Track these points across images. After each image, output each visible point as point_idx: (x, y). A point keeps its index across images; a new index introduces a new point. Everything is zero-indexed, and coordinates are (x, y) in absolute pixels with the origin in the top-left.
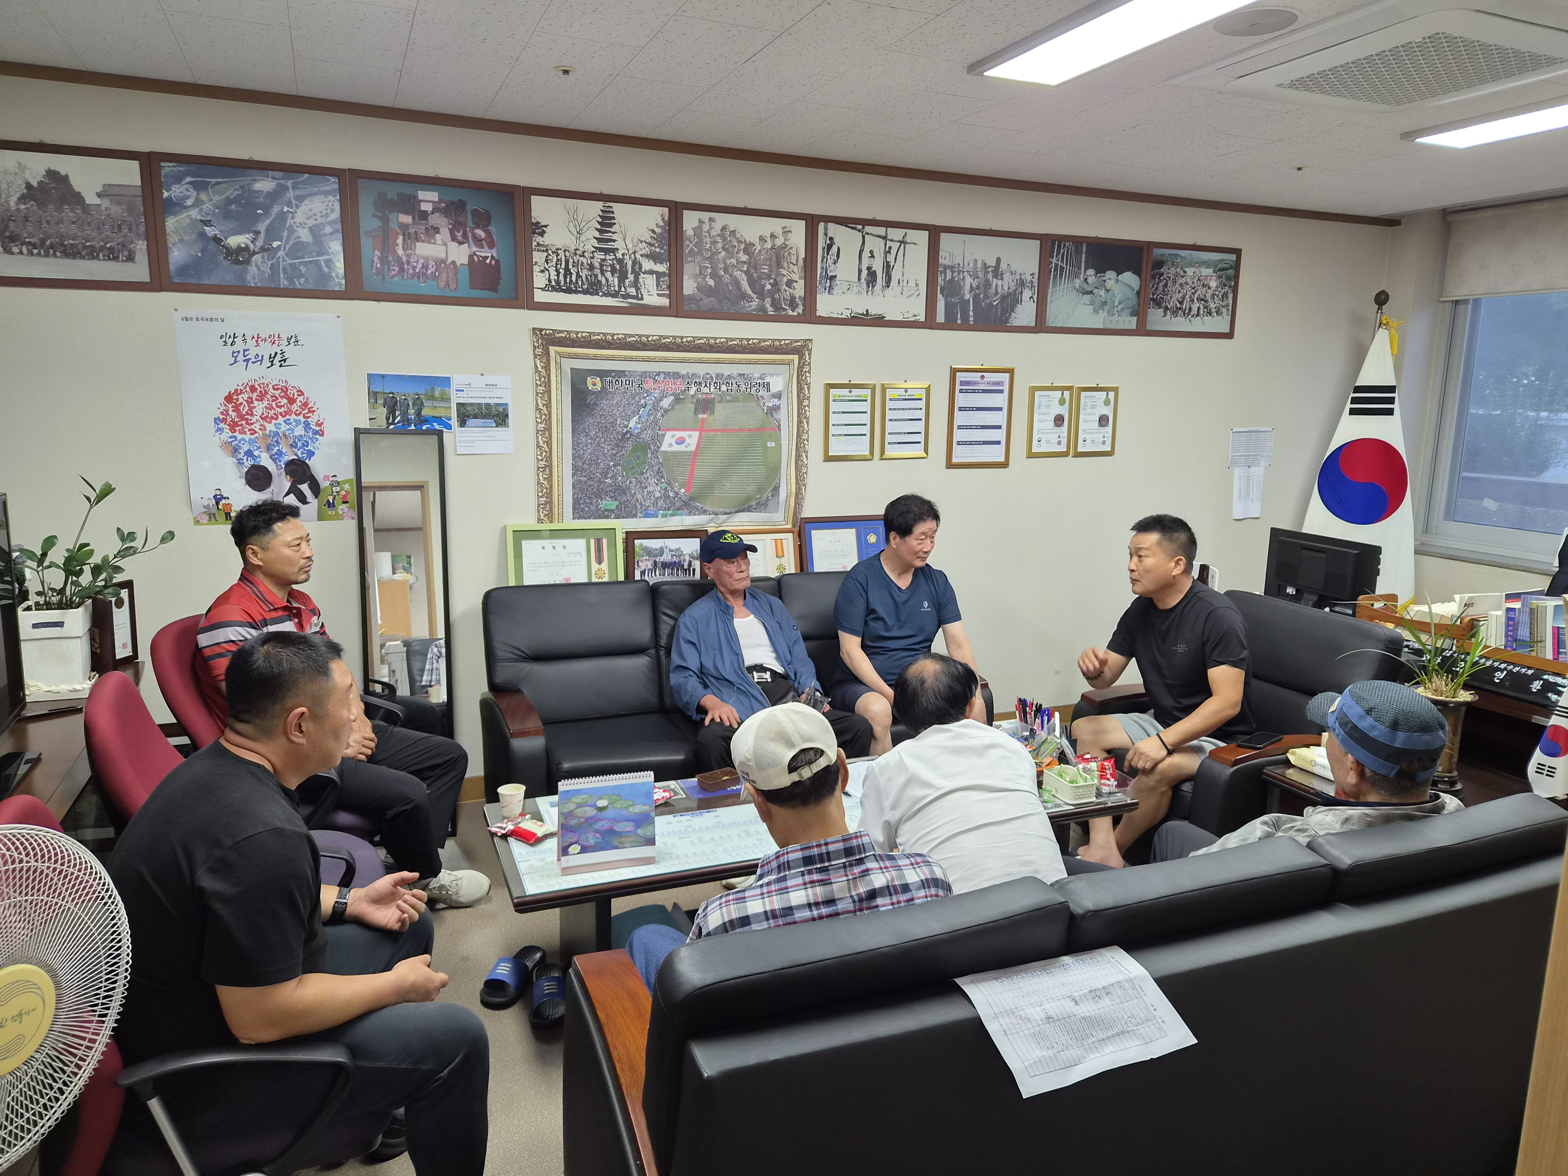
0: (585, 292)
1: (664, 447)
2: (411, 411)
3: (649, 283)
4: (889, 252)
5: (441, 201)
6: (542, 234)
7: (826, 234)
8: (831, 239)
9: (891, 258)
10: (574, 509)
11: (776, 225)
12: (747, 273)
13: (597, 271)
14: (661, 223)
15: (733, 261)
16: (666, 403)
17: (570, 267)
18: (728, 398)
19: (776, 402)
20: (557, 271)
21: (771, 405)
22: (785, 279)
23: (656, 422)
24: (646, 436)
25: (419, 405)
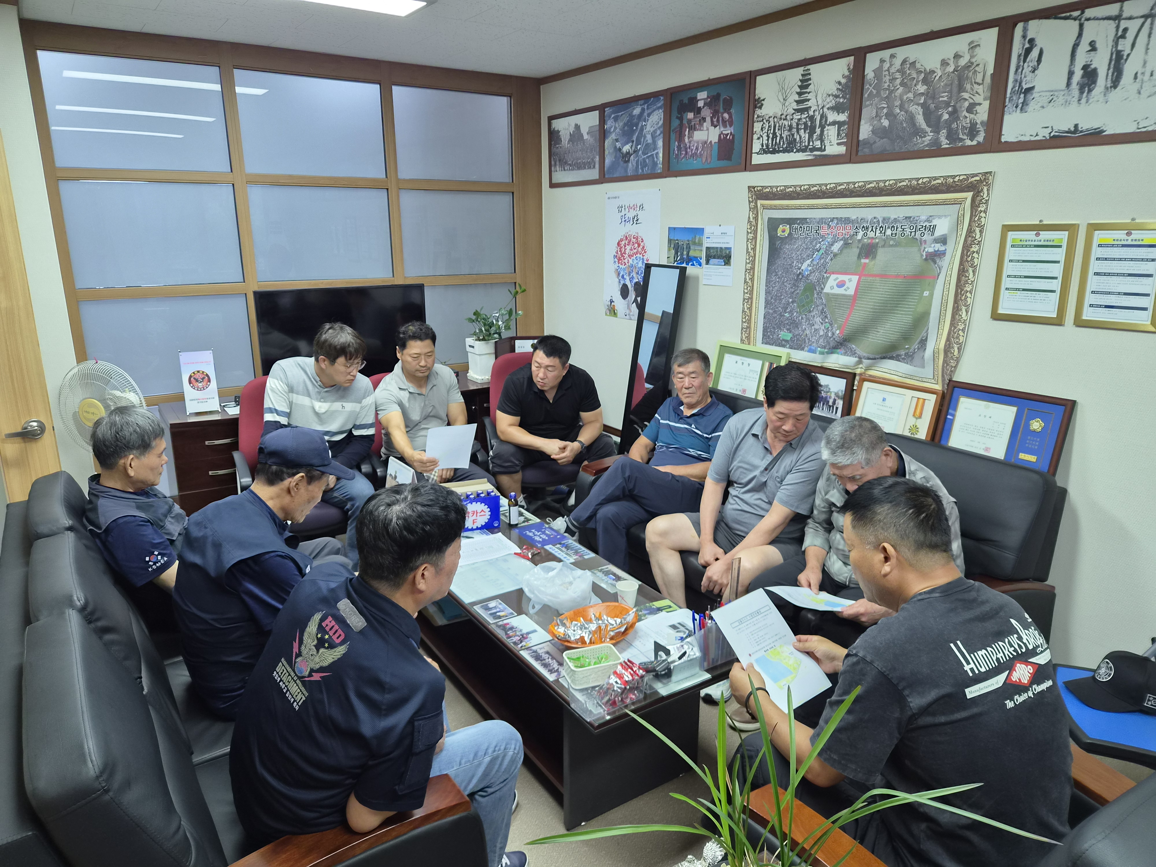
1: (827, 290)
2: (685, 253)
4: (1123, 36)
7: (1024, 37)
8: (1032, 41)
12: (924, 106)
13: (794, 130)
14: (847, 73)
16: (836, 248)
17: (777, 131)
18: (891, 243)
19: (938, 247)
20: (768, 136)
21: (931, 250)
22: (966, 104)
24: (813, 278)
25: (689, 248)
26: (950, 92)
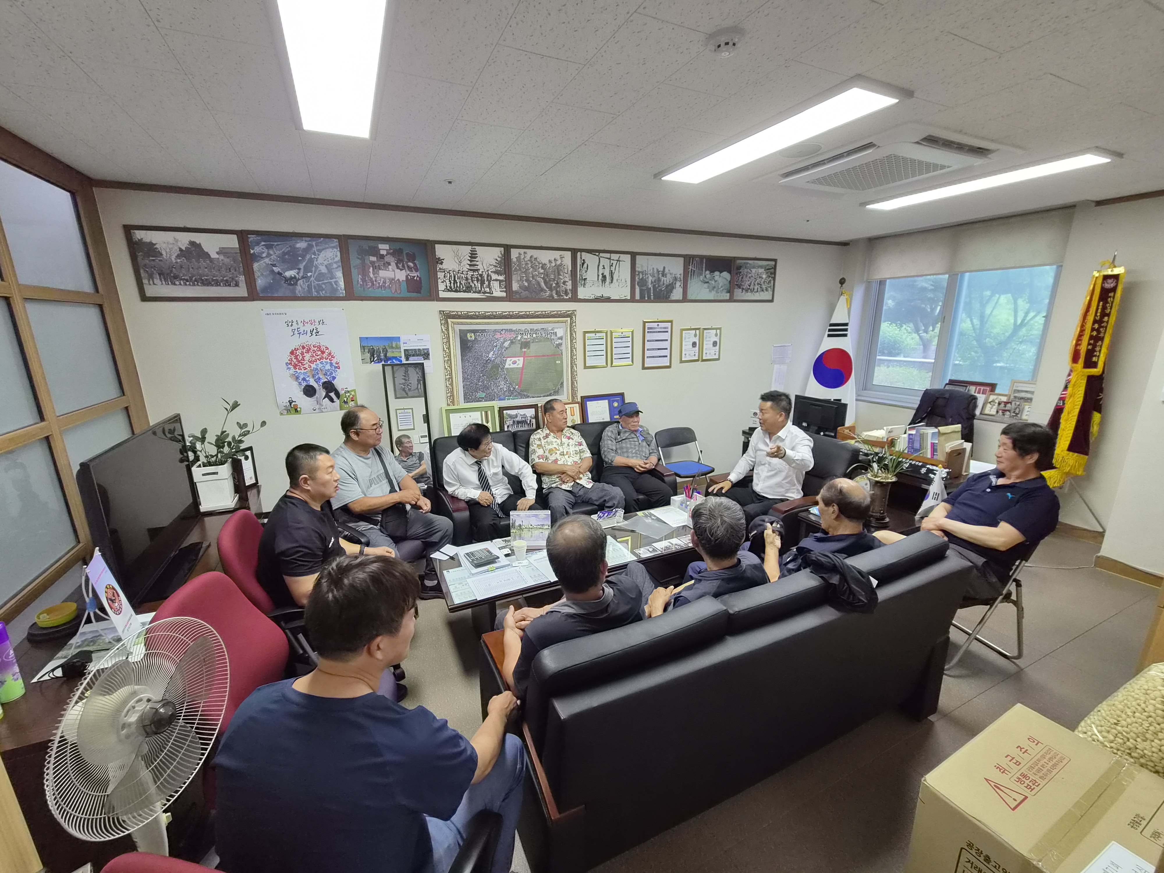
0: (464, 291)
1: (507, 366)
2: (382, 355)
3: (495, 285)
4: (612, 266)
5: (390, 249)
6: (442, 263)
7: (581, 258)
8: (584, 260)
9: (613, 268)
10: (465, 398)
11: (557, 254)
12: (543, 278)
13: (470, 281)
14: (500, 256)
15: (537, 273)
16: (506, 344)
17: (456, 279)
18: (537, 340)
19: (560, 341)
20: (450, 281)
21: (557, 343)
22: (562, 281)
23: (502, 354)
24: (498, 361)
25: (385, 351)
26: (554, 274)
